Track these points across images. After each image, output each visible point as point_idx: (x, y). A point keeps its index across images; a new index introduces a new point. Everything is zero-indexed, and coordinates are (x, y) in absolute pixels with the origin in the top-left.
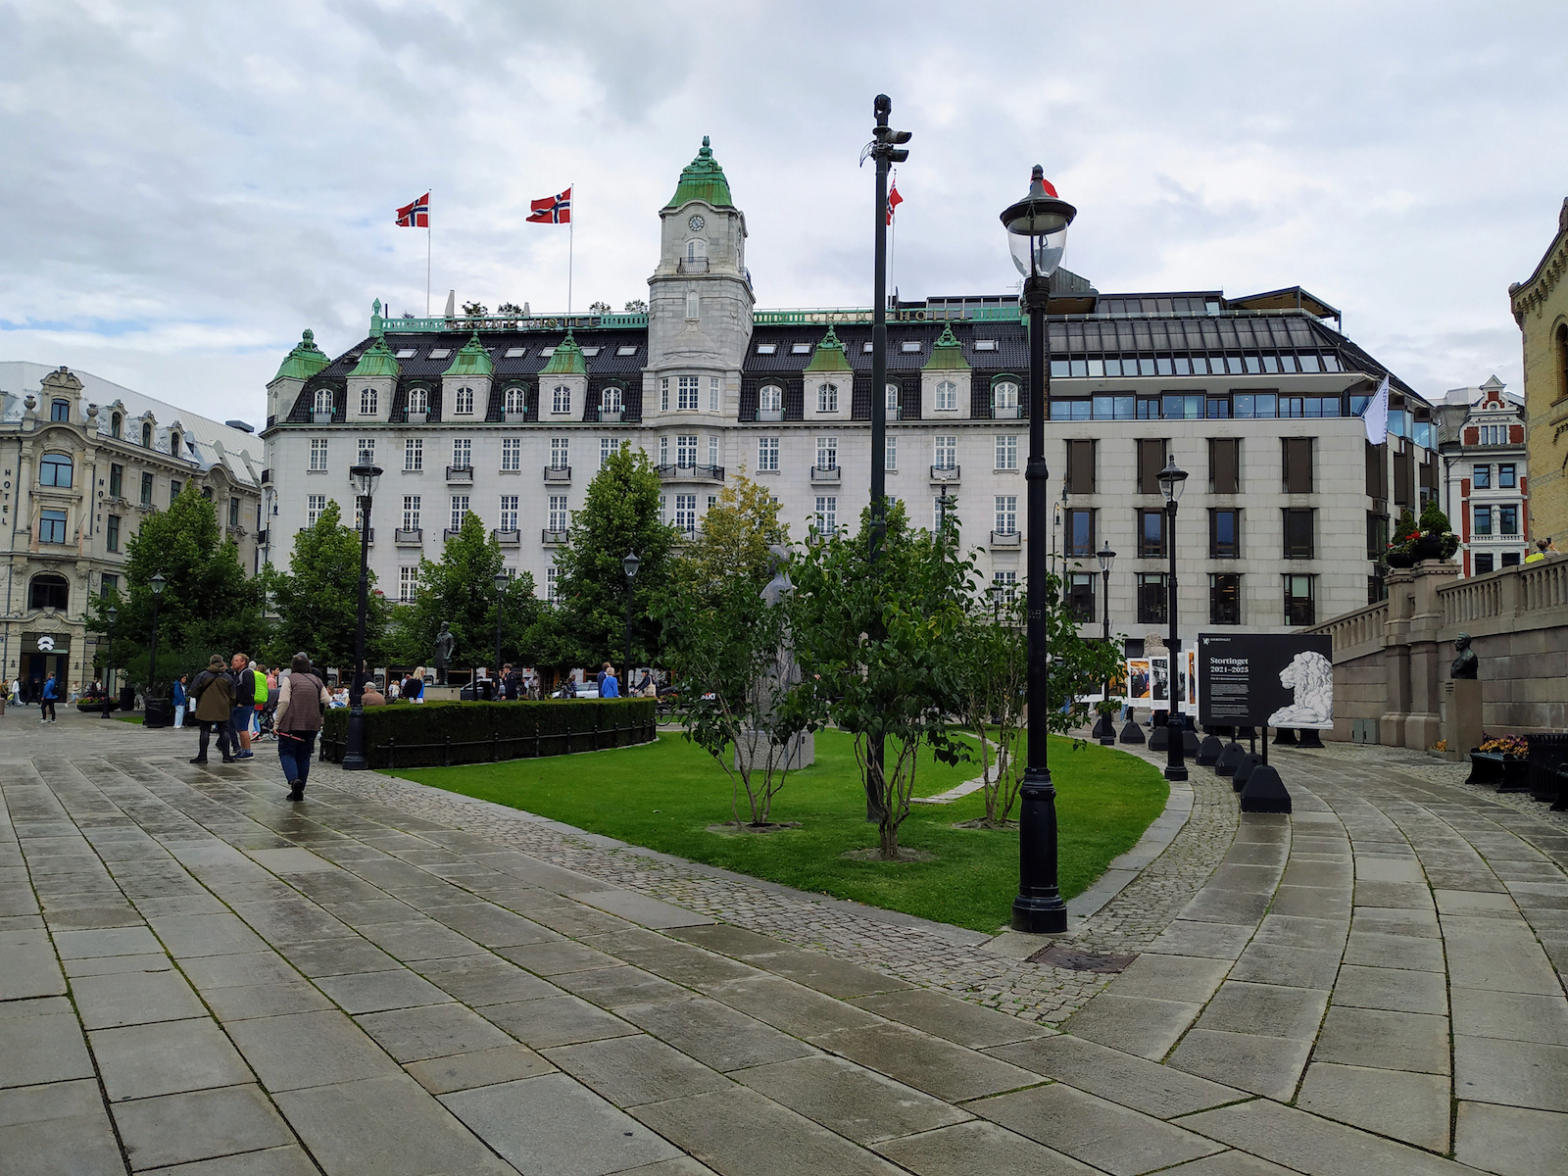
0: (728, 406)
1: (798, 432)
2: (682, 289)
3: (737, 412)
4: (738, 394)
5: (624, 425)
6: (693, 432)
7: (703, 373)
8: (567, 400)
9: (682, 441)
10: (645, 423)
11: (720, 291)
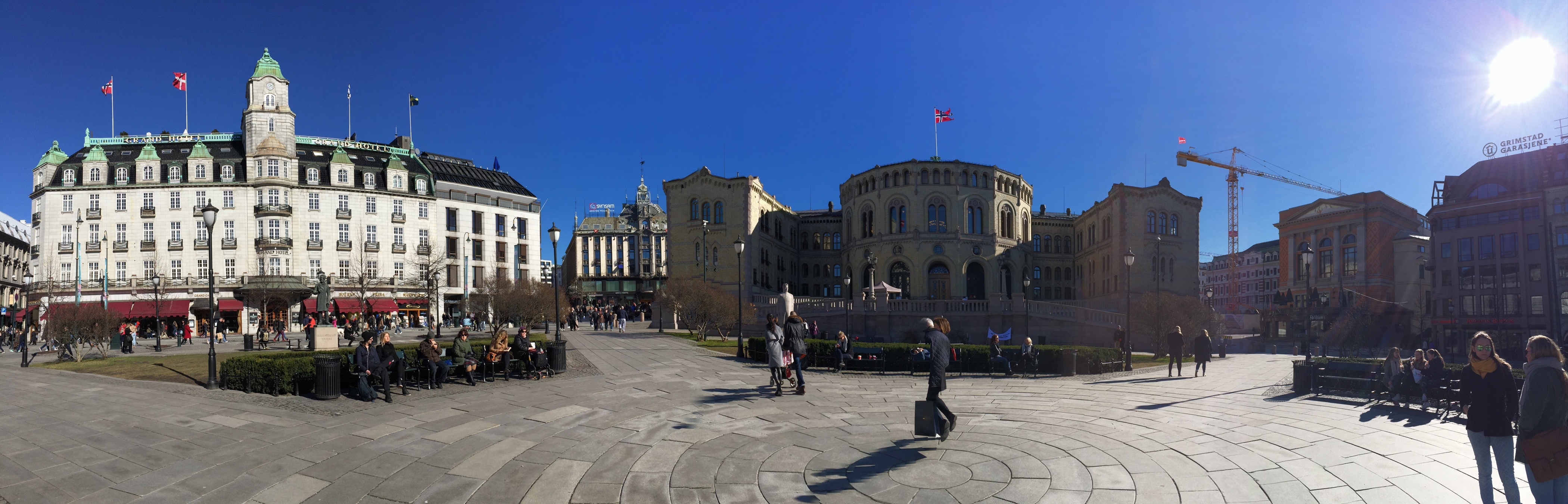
0: (293, 176)
1: (329, 191)
2: (266, 117)
3: (297, 179)
4: (297, 170)
5: (235, 183)
6: (277, 187)
7: (280, 158)
8: (203, 172)
9: (270, 192)
10: (249, 182)
11: (285, 120)
